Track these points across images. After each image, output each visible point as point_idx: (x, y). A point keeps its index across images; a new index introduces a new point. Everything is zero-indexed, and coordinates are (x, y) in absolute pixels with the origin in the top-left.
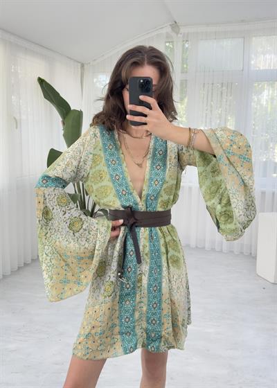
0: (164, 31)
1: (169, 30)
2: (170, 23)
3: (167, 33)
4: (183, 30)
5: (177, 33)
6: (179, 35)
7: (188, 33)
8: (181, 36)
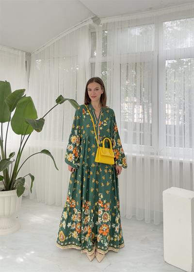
0: (87, 24)
1: (91, 22)
2: (92, 17)
3: (90, 25)
4: (103, 21)
5: (98, 24)
6: (100, 25)
7: (107, 24)
8: (101, 26)
